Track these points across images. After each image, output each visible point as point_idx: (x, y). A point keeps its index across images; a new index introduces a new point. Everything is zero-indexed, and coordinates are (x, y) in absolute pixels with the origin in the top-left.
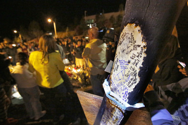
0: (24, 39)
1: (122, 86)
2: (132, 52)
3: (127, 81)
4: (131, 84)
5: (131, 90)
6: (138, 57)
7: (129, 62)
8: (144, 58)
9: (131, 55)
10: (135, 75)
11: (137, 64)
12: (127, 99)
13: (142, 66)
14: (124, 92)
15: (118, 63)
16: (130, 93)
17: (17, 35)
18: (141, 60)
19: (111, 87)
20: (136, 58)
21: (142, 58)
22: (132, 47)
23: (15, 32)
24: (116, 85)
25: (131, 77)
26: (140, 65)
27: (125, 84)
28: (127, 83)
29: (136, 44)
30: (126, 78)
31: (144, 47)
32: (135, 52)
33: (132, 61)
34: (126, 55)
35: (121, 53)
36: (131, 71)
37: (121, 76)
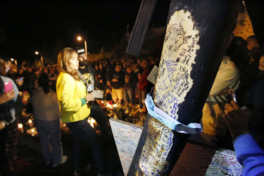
0: (46, 62)
1: (170, 97)
2: (182, 47)
3: (176, 88)
4: (181, 91)
5: (181, 100)
6: (189, 51)
7: (178, 60)
8: (197, 51)
9: (180, 51)
10: (187, 77)
11: (188, 61)
12: (176, 114)
13: (195, 63)
14: (172, 105)
15: (165, 66)
16: (180, 104)
17: (38, 57)
18: (194, 55)
19: (156, 101)
20: (187, 53)
21: (195, 51)
22: (181, 41)
23: (37, 53)
24: (162, 97)
25: (181, 81)
26: (192, 61)
27: (174, 94)
28: (176, 90)
29: (186, 35)
30: (174, 84)
31: (196, 36)
32: (185, 46)
33: (182, 58)
34: (174, 52)
35: (167, 51)
36: (181, 73)
37: (168, 82)
